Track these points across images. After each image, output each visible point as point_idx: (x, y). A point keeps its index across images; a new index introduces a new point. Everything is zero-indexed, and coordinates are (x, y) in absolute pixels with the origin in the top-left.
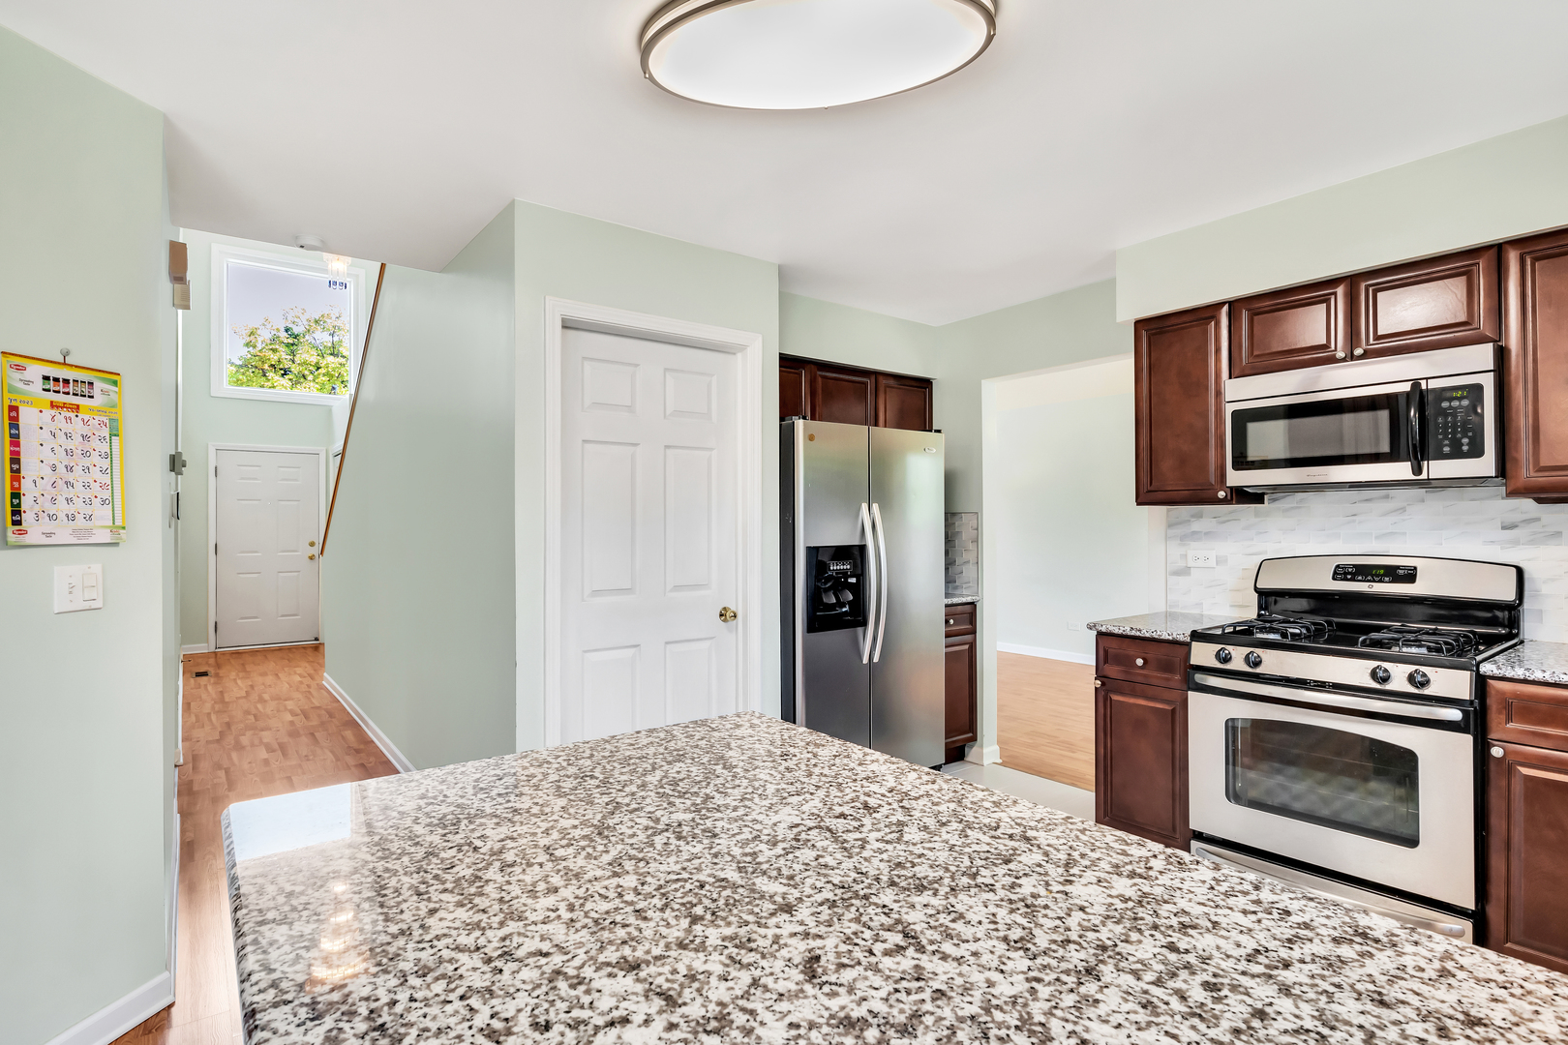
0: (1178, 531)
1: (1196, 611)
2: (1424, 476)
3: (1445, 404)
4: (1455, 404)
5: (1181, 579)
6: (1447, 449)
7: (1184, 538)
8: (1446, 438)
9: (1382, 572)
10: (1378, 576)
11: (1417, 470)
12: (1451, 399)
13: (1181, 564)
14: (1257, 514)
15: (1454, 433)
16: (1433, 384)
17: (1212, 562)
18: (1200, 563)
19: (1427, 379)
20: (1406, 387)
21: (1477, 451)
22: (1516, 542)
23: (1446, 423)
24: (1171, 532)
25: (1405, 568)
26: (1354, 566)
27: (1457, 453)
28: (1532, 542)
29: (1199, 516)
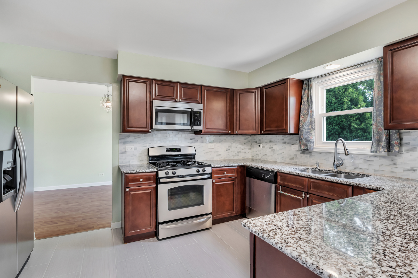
0: (122, 141)
1: (128, 164)
2: (193, 129)
3: (196, 115)
4: (197, 115)
5: (123, 155)
6: (196, 124)
7: (124, 143)
8: (196, 121)
9: (174, 149)
10: (173, 150)
11: (192, 128)
12: (197, 114)
13: (124, 150)
14: (145, 136)
15: (197, 121)
16: (195, 110)
17: (133, 150)
18: (129, 150)
19: (193, 109)
20: (190, 110)
21: (200, 125)
22: (192, 142)
23: (196, 118)
24: (120, 141)
25: (178, 148)
26: (169, 148)
27: (197, 125)
28: (194, 142)
29: (129, 136)
